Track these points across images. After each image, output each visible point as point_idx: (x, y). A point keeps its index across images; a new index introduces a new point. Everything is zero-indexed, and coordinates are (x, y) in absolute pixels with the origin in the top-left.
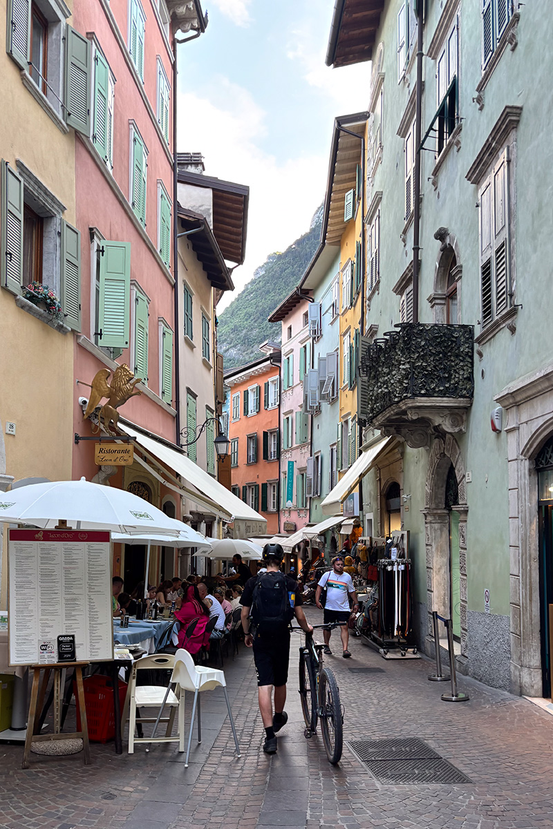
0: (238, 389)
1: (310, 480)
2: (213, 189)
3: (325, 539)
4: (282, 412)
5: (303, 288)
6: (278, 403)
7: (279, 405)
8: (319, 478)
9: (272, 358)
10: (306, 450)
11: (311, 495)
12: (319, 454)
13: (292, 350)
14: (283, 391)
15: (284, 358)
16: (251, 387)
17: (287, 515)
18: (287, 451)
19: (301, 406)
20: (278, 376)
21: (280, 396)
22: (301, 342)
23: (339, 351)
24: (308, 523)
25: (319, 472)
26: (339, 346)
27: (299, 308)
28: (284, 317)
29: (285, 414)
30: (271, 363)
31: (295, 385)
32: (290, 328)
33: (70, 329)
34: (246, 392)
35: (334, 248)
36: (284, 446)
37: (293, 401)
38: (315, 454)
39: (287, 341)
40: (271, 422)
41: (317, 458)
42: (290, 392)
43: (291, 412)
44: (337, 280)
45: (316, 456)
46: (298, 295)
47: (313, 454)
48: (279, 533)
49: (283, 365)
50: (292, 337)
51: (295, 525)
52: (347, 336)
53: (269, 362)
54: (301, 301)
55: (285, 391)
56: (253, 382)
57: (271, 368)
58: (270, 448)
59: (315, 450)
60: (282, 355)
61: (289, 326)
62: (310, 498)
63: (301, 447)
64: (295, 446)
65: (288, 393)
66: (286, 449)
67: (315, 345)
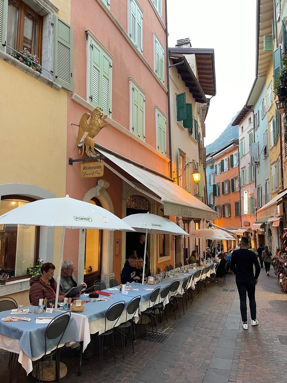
0: (219, 160)
1: (256, 199)
2: (196, 54)
3: (265, 230)
4: (240, 168)
5: (247, 105)
6: (238, 164)
7: (239, 165)
8: (260, 198)
9: (234, 143)
10: (253, 185)
11: (257, 208)
12: (260, 186)
13: (244, 138)
14: (240, 158)
15: (240, 142)
16: (225, 158)
17: (245, 218)
18: (244, 187)
19: (249, 164)
20: (238, 151)
21: (239, 160)
22: (248, 132)
23: (268, 131)
24: (255, 221)
25: (260, 195)
26: (268, 129)
27: (247, 116)
28: (239, 123)
29: (242, 169)
30: (234, 145)
31: (246, 154)
32: (242, 128)
33: (61, 87)
34: (223, 161)
35: (263, 78)
36: (242, 184)
37: (246, 162)
38: (258, 186)
39: (241, 134)
40: (235, 173)
41: (259, 188)
42: (244, 158)
43: (245, 167)
44: (265, 95)
45: (258, 187)
46: (245, 109)
47: (257, 187)
48: (242, 227)
49: (240, 146)
50: (244, 131)
51: (249, 223)
52: (272, 122)
53: (233, 145)
54: (247, 112)
55: (242, 158)
56: (226, 155)
57: (234, 148)
58: (236, 186)
59: (257, 185)
60: (239, 141)
61: (242, 126)
62: (256, 209)
63: (250, 184)
64: (247, 183)
65: (243, 158)
66: (243, 185)
67: (255, 132)
